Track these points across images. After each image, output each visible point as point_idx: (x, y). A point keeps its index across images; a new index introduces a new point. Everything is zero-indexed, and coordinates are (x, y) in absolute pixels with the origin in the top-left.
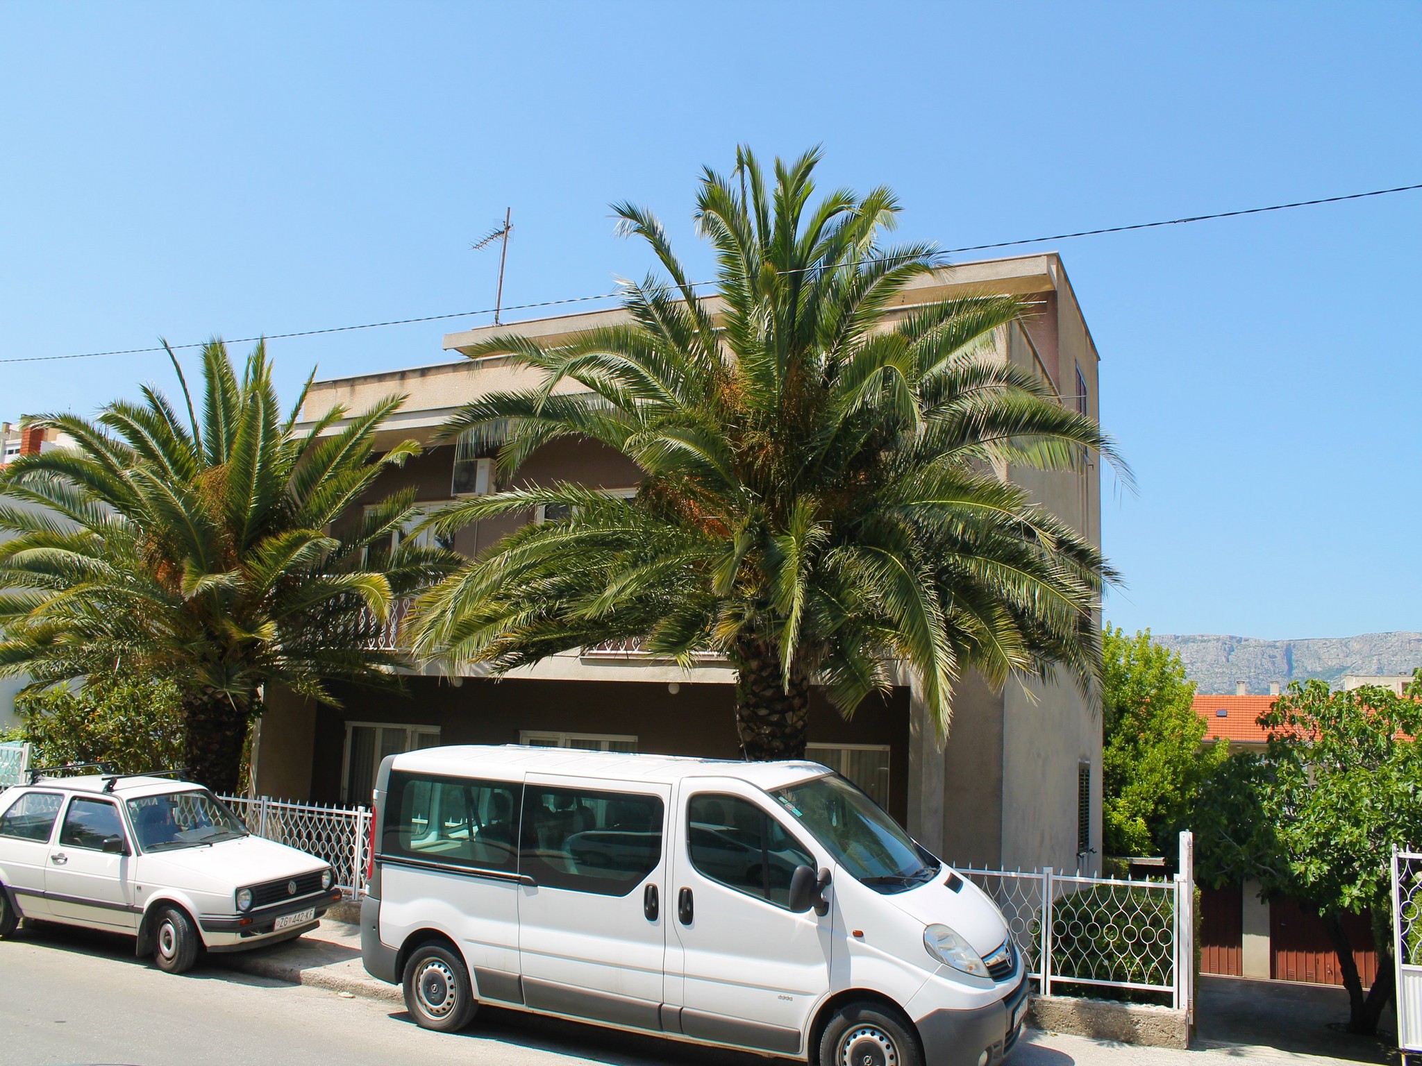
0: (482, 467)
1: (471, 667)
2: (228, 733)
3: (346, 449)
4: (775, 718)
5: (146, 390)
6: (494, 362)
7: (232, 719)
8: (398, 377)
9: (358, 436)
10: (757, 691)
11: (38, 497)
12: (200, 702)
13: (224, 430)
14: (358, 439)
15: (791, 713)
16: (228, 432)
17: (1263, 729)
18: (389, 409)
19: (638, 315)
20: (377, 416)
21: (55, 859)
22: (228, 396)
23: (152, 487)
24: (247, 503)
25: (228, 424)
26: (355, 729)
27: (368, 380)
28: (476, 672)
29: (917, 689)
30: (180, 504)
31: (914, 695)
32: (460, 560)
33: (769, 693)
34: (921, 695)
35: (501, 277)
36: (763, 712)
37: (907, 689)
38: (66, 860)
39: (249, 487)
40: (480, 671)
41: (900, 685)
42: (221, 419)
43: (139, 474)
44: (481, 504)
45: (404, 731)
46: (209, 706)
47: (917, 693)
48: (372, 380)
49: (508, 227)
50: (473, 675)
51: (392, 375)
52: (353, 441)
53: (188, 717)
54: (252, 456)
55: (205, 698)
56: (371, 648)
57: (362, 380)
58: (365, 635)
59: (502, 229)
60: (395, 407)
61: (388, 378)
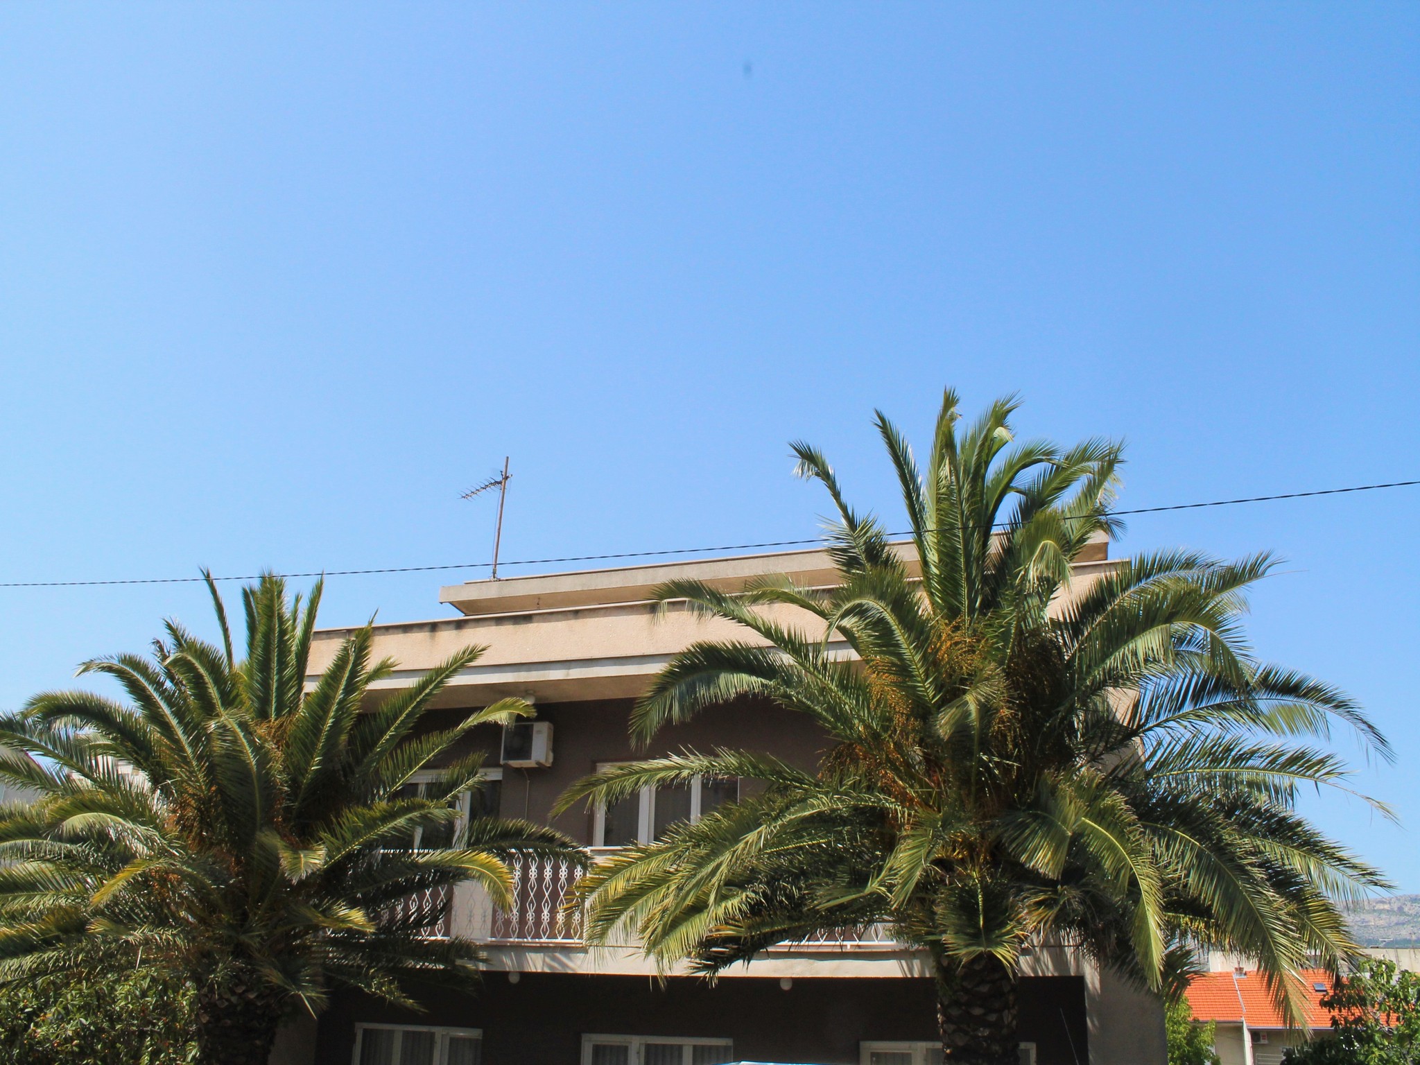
0: (539, 732)
1: (544, 961)
2: (258, 1042)
3: (412, 706)
4: (993, 1018)
5: (169, 627)
6: (545, 616)
7: (264, 1024)
8: (427, 628)
9: (427, 691)
10: (969, 987)
11: (41, 748)
12: (226, 1004)
13: (276, 678)
14: (427, 695)
15: (1006, 1011)
16: (279, 680)
17: (1330, 1012)
19: (844, 564)
22: (286, 638)
23: (231, 742)
24: (308, 763)
25: (280, 672)
26: (366, 1032)
27: (391, 631)
28: (550, 966)
29: (1092, 979)
30: (254, 763)
31: (1090, 985)
32: (554, 836)
33: (984, 989)
34: (1097, 985)
35: (499, 529)
36: (977, 1011)
37: (1080, 980)
39: (314, 745)
40: (556, 965)
41: (1072, 974)
42: (275, 665)
43: (225, 726)
44: (637, 773)
45: (432, 1035)
46: (239, 1008)
47: (1093, 984)
48: (396, 631)
49: (507, 478)
50: (547, 970)
51: (420, 627)
52: (421, 697)
53: (209, 1022)
54: (326, 712)
55: (234, 999)
56: (439, 938)
57: (383, 630)
58: (418, 923)
59: (499, 479)
60: (470, 660)
61: (415, 630)
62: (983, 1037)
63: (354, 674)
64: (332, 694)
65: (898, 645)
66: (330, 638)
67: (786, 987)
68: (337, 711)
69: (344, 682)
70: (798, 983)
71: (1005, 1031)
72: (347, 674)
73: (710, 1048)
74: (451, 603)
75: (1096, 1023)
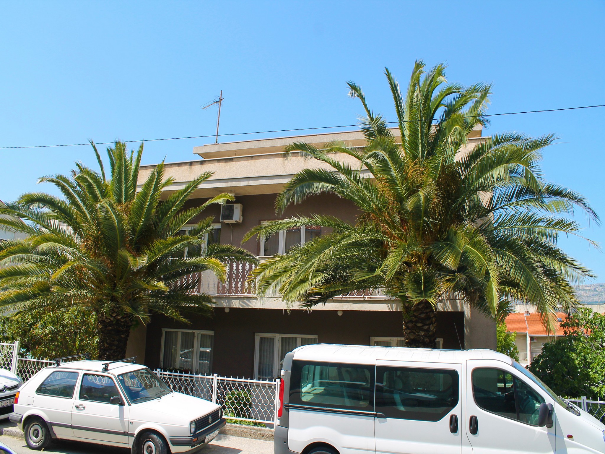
0: (237, 208)
1: (239, 303)
2: (122, 336)
3: (183, 197)
4: (426, 327)
5: (78, 165)
6: (239, 159)
7: (125, 329)
8: (188, 164)
9: (189, 191)
10: (417, 315)
11: (27, 216)
12: (109, 320)
13: (124, 186)
14: (188, 192)
15: (432, 325)
16: (126, 187)
17: (564, 328)
18: (205, 178)
19: (368, 136)
20: (199, 181)
21: (77, 407)
22: (128, 168)
23: (106, 212)
24: (139, 221)
25: (126, 183)
26: (166, 332)
27: (173, 166)
28: (242, 305)
29: (467, 313)
30: (116, 221)
31: (466, 315)
32: (243, 251)
33: (423, 316)
34: (470, 315)
35: (218, 122)
36: (419, 325)
37: (462, 313)
38: (85, 408)
39: (141, 214)
40: (244, 305)
41: (459, 311)
42: (123, 180)
44: (278, 224)
45: (194, 333)
46: (114, 322)
47: (468, 315)
48: (175, 166)
49: (221, 99)
50: (240, 307)
51: (185, 163)
52: (186, 193)
53: (102, 328)
54: (146, 200)
55: (112, 319)
56: (196, 294)
57: (169, 165)
58: (187, 288)
59: (218, 100)
60: (207, 178)
61: (183, 165)
62: (422, 335)
63: (157, 183)
64: (148, 192)
65: (391, 171)
66: (147, 169)
67: (340, 314)
68: (150, 199)
69: (153, 187)
70: (345, 312)
71: (430, 333)
72: (154, 183)
73: (308, 339)
74: (198, 154)
75: (468, 331)
